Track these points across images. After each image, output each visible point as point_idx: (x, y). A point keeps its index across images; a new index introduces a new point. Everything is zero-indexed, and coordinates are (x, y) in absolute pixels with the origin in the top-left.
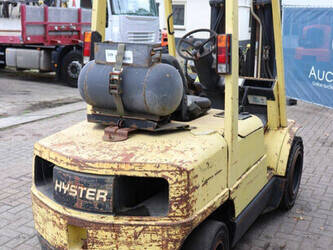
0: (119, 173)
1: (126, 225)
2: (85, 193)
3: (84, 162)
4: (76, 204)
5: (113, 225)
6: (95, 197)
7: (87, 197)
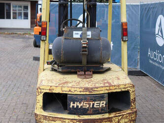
0: (110, 91)
1: (115, 117)
2: (93, 104)
3: (92, 89)
4: (88, 112)
5: (109, 118)
6: (99, 105)
7: (95, 106)
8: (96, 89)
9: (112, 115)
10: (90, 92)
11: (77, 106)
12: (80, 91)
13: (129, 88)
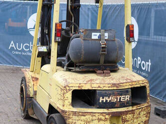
0: (132, 86)
1: (136, 109)
2: (120, 98)
3: (118, 84)
4: (116, 105)
5: (132, 110)
6: (125, 99)
7: (121, 100)
8: (121, 85)
9: (135, 108)
10: (117, 87)
11: (106, 101)
12: (109, 87)
13: (146, 84)
